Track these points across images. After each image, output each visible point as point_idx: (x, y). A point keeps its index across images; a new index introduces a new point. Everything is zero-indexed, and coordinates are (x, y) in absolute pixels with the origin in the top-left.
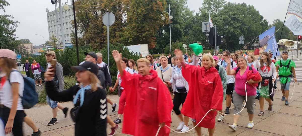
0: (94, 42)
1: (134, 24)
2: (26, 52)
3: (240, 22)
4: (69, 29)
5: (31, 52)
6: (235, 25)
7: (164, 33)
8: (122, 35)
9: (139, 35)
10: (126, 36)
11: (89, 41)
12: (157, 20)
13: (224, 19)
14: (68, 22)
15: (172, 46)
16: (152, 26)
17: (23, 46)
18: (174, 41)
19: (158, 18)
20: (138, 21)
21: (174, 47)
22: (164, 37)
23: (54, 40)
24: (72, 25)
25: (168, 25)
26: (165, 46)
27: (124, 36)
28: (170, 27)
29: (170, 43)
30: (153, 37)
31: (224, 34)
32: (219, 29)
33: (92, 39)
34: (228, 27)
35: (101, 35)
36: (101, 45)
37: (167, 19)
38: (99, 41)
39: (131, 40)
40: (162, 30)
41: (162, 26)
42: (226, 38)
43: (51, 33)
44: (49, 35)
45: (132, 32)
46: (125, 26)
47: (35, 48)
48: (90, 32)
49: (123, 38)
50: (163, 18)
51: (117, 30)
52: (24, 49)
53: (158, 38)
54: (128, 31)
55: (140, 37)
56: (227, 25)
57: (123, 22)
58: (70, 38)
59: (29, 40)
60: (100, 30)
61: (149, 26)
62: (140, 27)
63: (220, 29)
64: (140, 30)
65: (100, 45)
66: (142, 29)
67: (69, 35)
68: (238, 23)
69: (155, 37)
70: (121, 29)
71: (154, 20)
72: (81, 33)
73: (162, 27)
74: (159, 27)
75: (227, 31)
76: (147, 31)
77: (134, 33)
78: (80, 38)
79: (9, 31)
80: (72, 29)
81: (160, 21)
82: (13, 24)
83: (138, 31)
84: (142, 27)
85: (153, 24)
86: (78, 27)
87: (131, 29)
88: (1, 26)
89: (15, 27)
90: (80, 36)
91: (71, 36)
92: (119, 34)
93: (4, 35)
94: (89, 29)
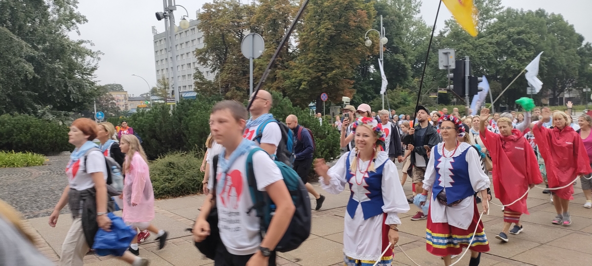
0: (236, 89)
1: (311, 55)
2: (115, 108)
3: (533, 48)
4: (192, 65)
5: (124, 108)
6: (521, 55)
7: (372, 72)
8: (289, 77)
9: (322, 75)
10: (296, 77)
11: (227, 87)
12: (357, 46)
13: (497, 41)
14: (191, 52)
15: (386, 97)
16: (346, 58)
17: (111, 97)
18: (391, 86)
19: (359, 43)
20: (320, 48)
21: (390, 100)
22: (372, 79)
23: (165, 85)
24: (197, 57)
25: (378, 57)
26: (373, 98)
27: (291, 77)
28: (382, 59)
30: (348, 80)
32: (486, 63)
33: (232, 83)
34: (507, 59)
37: (376, 45)
39: (304, 85)
40: (368, 66)
41: (368, 57)
42: (501, 80)
43: (160, 72)
44: (157, 75)
45: (307, 69)
46: (292, 57)
47: (132, 101)
48: (228, 69)
49: (290, 83)
50: (369, 42)
51: (279, 66)
52: (111, 101)
53: (360, 81)
54: (300, 68)
55: (323, 80)
56: (503, 54)
58: (192, 81)
59: (121, 86)
61: (340, 59)
62: (324, 60)
64: (322, 66)
66: (326, 63)
67: (193, 75)
68: (527, 50)
69: (353, 78)
70: (286, 63)
71: (350, 46)
72: (214, 70)
73: (368, 61)
74: (360, 59)
75: (504, 68)
76: (337, 67)
77: (311, 71)
78: (210, 82)
79: (85, 68)
80: (197, 65)
81: (362, 48)
82: (92, 56)
83: (318, 69)
84: (327, 61)
85: (349, 55)
86: (207, 60)
87: (305, 64)
88: (72, 59)
89: (96, 62)
90: (211, 77)
91: (195, 77)
92: (283, 75)
93: (77, 76)
94: (227, 64)
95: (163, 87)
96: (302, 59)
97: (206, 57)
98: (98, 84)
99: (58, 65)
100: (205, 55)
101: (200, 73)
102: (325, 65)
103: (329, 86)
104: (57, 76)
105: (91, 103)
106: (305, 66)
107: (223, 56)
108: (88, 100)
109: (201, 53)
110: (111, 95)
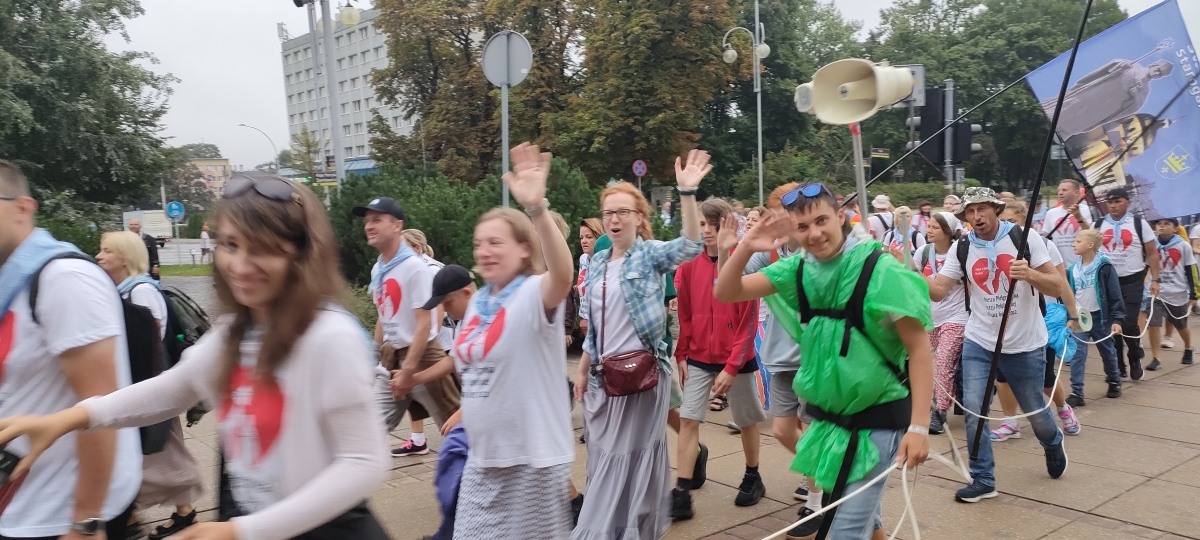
0: (457, 153)
1: (612, 81)
2: (205, 194)
4: (363, 103)
7: (735, 116)
8: (567, 127)
9: (634, 124)
10: (583, 128)
11: (438, 149)
12: (706, 61)
13: (987, 52)
14: (361, 78)
15: (766, 168)
16: (684, 87)
17: (194, 171)
18: (774, 145)
19: (711, 56)
20: (630, 67)
21: (772, 173)
22: (733, 131)
23: (308, 146)
24: (375, 87)
25: (750, 84)
26: (737, 169)
27: (572, 127)
28: (757, 89)
29: (756, 156)
30: (688, 133)
31: (988, 115)
32: (965, 96)
33: (449, 141)
34: (1005, 88)
35: (482, 125)
36: (483, 164)
37: (747, 59)
38: (474, 148)
39: (599, 143)
40: (723, 105)
41: (728, 86)
42: (994, 131)
43: (297, 119)
44: (291, 126)
45: (605, 111)
46: (574, 86)
48: (440, 112)
49: (568, 139)
50: (731, 55)
51: (546, 106)
52: (196, 180)
53: (710, 135)
55: (638, 134)
56: (999, 79)
57: (568, 73)
58: (365, 137)
59: (215, 148)
60: (478, 107)
61: (673, 89)
62: (639, 91)
63: (968, 96)
64: (636, 103)
65: (479, 165)
66: (643, 99)
67: (365, 125)
69: (697, 130)
70: (561, 98)
71: (691, 62)
72: (408, 117)
73: (726, 93)
74: (714, 90)
75: (1000, 106)
76: (666, 106)
77: (612, 114)
78: (403, 137)
79: (140, 111)
80: (374, 104)
81: (717, 66)
82: (154, 86)
83: (627, 110)
84: (646, 93)
85: (689, 80)
86: (396, 93)
87: (600, 100)
88: (112, 93)
89: (163, 98)
90: (404, 129)
91: (372, 129)
92: (554, 122)
93: (124, 126)
94: (438, 101)
95: (304, 149)
96: (592, 91)
97: (394, 86)
98: (167, 145)
99: (84, 105)
100: (390, 83)
101: (380, 119)
102: (641, 102)
103: (649, 147)
104: (82, 129)
105: (155, 183)
106: (600, 103)
107: (428, 85)
108: (149, 177)
109: (382, 79)
110: (194, 167)
